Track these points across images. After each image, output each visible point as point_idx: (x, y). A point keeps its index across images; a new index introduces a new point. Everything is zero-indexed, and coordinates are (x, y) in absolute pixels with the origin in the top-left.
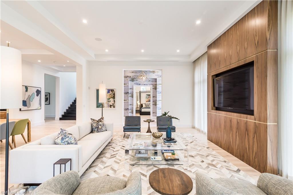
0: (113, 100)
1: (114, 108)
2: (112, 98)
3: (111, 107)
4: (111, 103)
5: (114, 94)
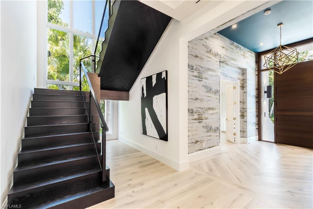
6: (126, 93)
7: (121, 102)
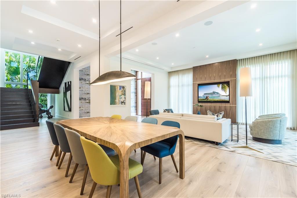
0: (124, 97)
1: (125, 105)
2: (123, 94)
3: (122, 104)
4: (122, 100)
5: (125, 91)
6: (58, 89)
7: (56, 95)
